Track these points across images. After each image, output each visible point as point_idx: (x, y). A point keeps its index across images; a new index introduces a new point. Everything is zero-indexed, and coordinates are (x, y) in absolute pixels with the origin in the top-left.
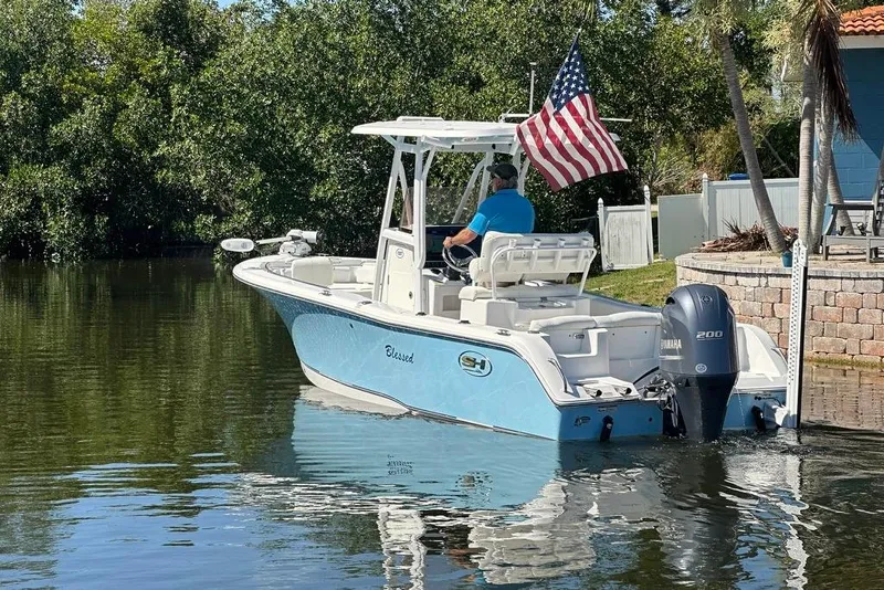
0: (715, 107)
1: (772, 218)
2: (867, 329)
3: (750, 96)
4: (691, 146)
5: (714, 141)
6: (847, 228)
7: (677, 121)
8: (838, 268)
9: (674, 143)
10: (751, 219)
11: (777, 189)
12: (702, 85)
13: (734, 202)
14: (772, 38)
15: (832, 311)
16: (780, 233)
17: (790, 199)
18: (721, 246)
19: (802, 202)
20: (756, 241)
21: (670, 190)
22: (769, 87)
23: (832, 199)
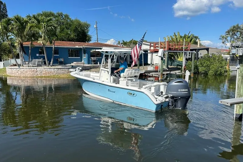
0: (10, 52)
1: (17, 63)
2: (28, 74)
3: (15, 51)
4: (8, 56)
5: (11, 55)
6: (26, 64)
7: (6, 53)
8: (24, 68)
9: (6, 55)
10: (15, 63)
11: (17, 60)
12: (9, 49)
13: (13, 61)
14: (16, 44)
15: (24, 72)
16: (18, 64)
17: (19, 61)
18: (11, 66)
19: (20, 61)
20: (15, 65)
21: (6, 60)
22: (17, 50)
23: (24, 61)
